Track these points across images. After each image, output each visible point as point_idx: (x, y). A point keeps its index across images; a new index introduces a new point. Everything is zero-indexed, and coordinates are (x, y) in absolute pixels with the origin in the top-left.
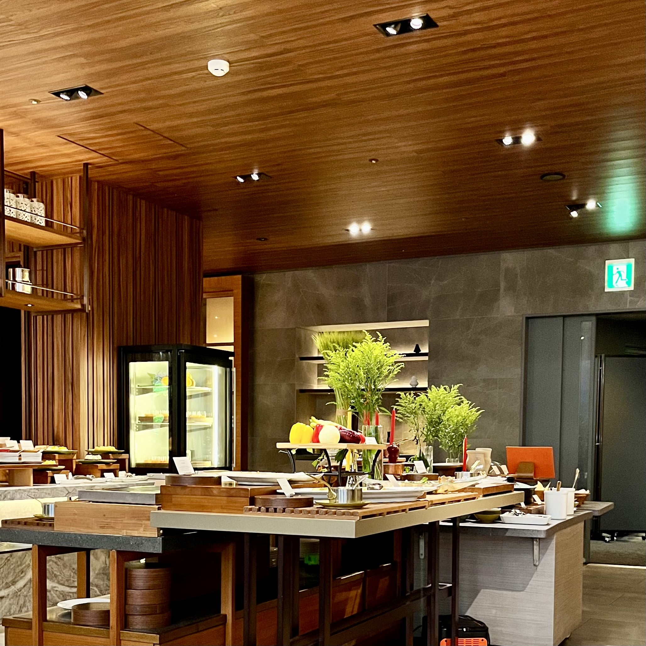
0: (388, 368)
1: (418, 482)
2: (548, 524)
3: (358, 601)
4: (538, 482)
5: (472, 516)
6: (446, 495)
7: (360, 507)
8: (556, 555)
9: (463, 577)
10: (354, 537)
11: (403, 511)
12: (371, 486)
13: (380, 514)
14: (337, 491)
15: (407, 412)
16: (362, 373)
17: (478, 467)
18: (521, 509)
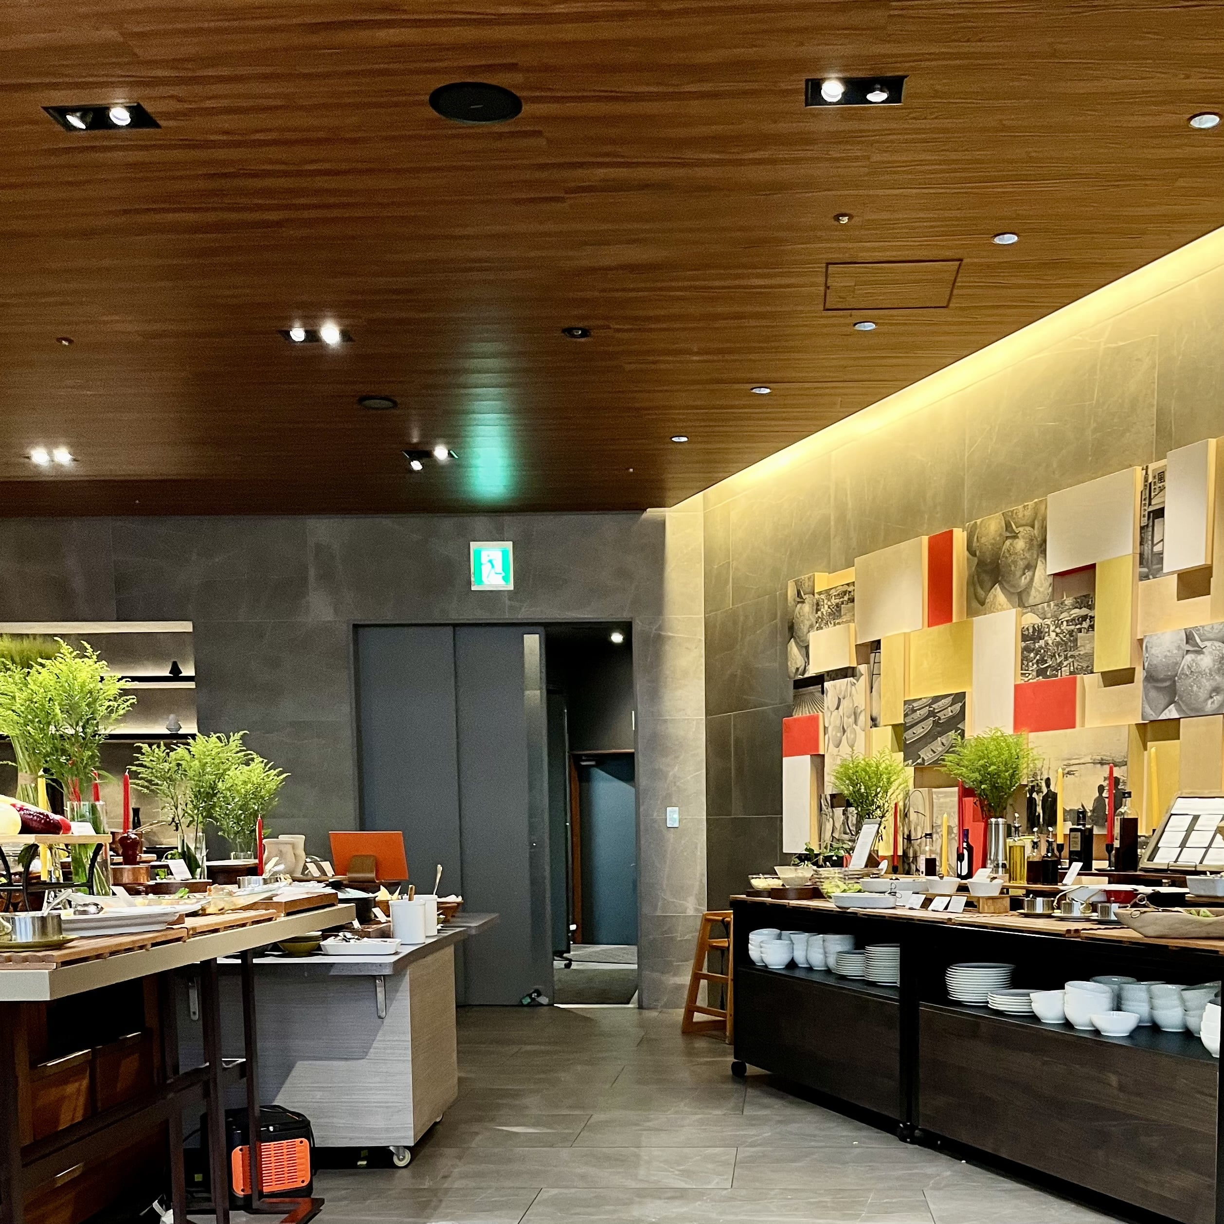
0: (107, 704)
1: (172, 896)
2: (396, 953)
3: (82, 1100)
4: (382, 887)
5: (275, 947)
6: (222, 916)
7: (59, 946)
8: (411, 999)
9: (265, 1045)
10: (48, 999)
11: (141, 947)
12: (79, 908)
13: (98, 957)
14: (12, 921)
15: (156, 777)
16: (58, 711)
17: (277, 869)
18: (353, 931)
